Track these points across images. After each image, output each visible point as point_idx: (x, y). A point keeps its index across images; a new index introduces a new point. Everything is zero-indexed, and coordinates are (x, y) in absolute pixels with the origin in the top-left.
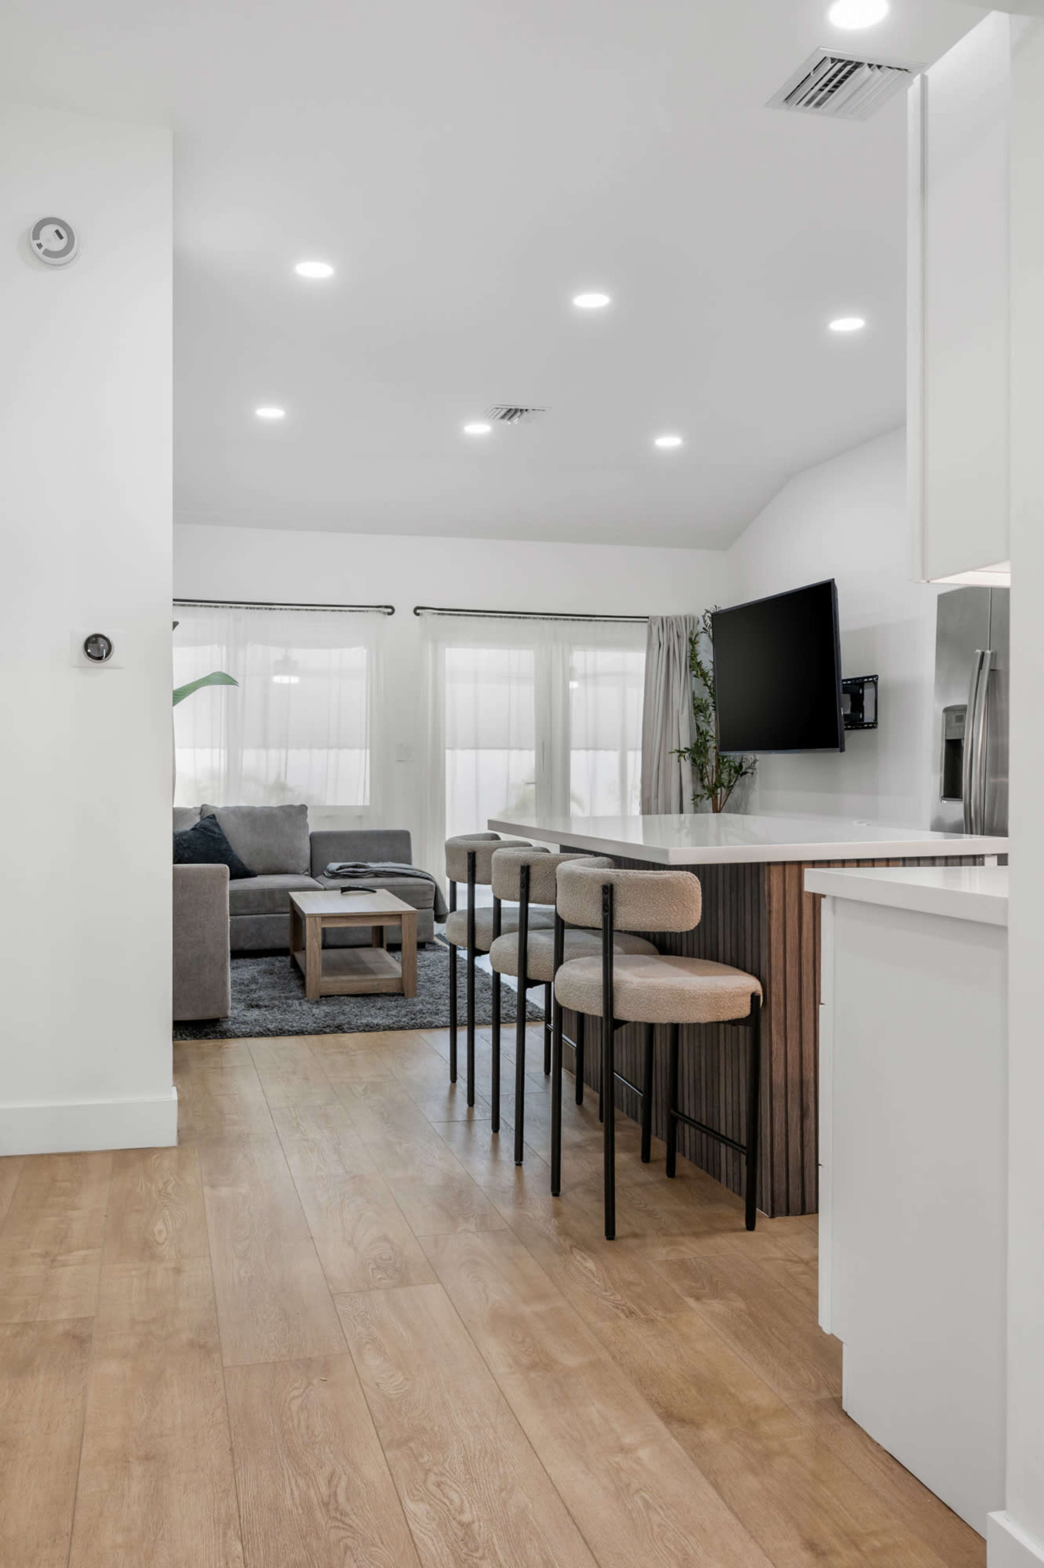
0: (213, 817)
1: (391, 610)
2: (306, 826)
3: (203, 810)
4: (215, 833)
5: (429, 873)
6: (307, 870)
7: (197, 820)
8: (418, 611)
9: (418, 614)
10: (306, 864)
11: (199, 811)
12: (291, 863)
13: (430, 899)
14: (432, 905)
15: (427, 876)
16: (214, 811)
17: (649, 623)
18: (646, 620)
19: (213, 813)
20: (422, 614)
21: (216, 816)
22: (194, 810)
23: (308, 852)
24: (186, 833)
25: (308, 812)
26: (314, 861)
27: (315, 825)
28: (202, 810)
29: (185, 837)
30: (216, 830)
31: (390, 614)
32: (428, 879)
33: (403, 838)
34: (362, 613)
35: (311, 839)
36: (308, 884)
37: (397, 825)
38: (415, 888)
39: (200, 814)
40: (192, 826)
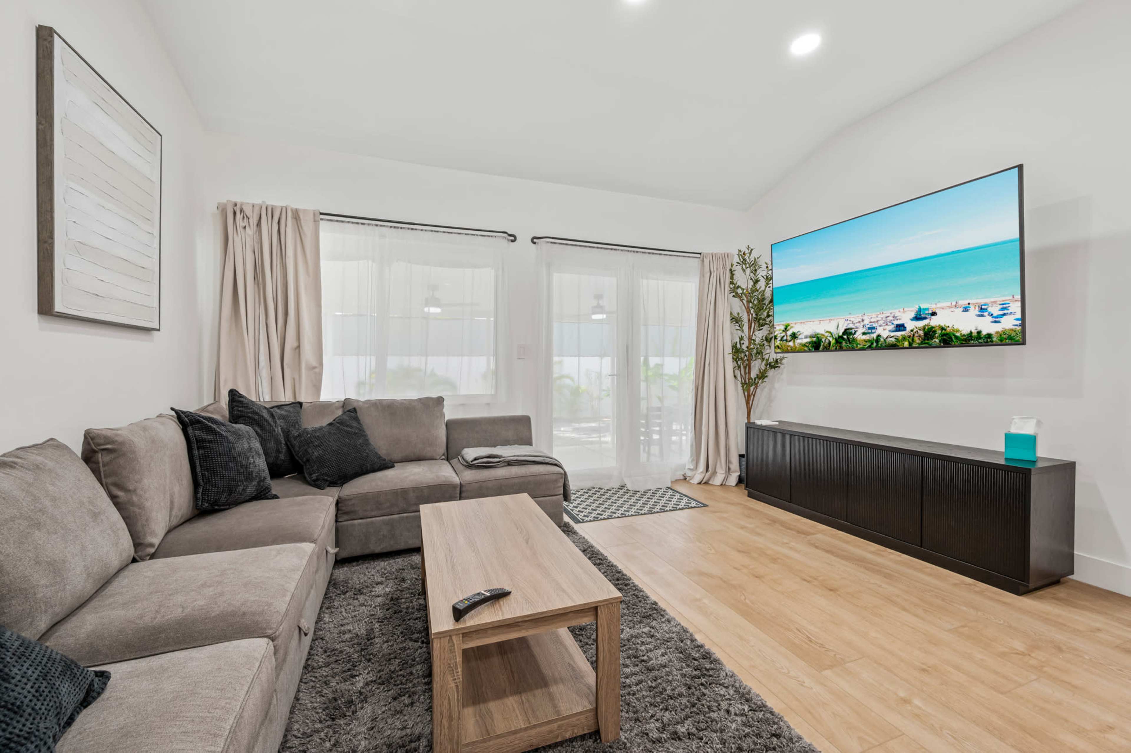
0: (355, 410)
1: (513, 238)
2: (443, 415)
3: (346, 402)
4: (351, 427)
5: (556, 458)
6: (443, 455)
7: (340, 412)
8: (535, 240)
9: (535, 243)
10: (442, 450)
11: (342, 404)
12: (428, 451)
13: (560, 487)
14: (562, 492)
15: (556, 462)
16: (355, 405)
17: (702, 258)
18: (699, 256)
19: (353, 407)
20: (538, 243)
21: (358, 410)
22: (337, 404)
23: (444, 439)
24: (321, 428)
25: (445, 403)
26: (450, 445)
27: (450, 413)
28: (344, 403)
29: (318, 434)
30: (355, 424)
31: (512, 241)
32: (556, 465)
33: (525, 421)
34: (490, 238)
35: (447, 426)
36: (444, 479)
37: (518, 412)
38: (547, 477)
39: (343, 407)
40: (330, 420)
